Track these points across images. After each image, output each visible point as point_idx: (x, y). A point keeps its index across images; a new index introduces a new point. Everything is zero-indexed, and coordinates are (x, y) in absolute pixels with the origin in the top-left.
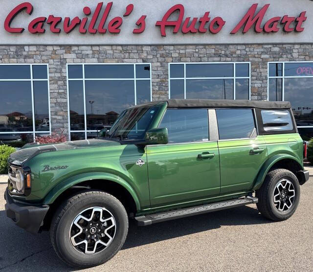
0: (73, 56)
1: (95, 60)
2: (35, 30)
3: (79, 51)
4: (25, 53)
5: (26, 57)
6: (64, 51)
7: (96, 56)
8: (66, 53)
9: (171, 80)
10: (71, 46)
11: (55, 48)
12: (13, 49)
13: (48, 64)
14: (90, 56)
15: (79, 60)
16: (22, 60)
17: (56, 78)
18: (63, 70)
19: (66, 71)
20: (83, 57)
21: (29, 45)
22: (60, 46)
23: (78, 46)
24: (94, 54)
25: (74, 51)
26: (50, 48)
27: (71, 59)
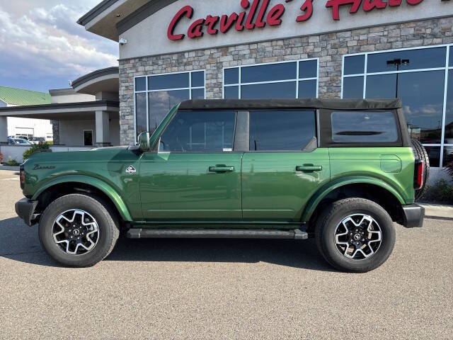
0: (230, 58)
1: (252, 60)
2: (193, 35)
3: (236, 52)
4: (185, 60)
5: (186, 64)
6: (221, 54)
7: (254, 55)
8: (222, 55)
9: (344, 78)
10: (227, 47)
11: (213, 51)
12: (175, 57)
13: (204, 70)
14: (247, 56)
15: (235, 62)
16: (182, 68)
17: (213, 85)
18: (220, 76)
19: (222, 76)
20: (239, 58)
21: (189, 52)
22: (217, 48)
23: (235, 46)
24: (251, 53)
25: (231, 53)
26: (207, 52)
27: (228, 62)
